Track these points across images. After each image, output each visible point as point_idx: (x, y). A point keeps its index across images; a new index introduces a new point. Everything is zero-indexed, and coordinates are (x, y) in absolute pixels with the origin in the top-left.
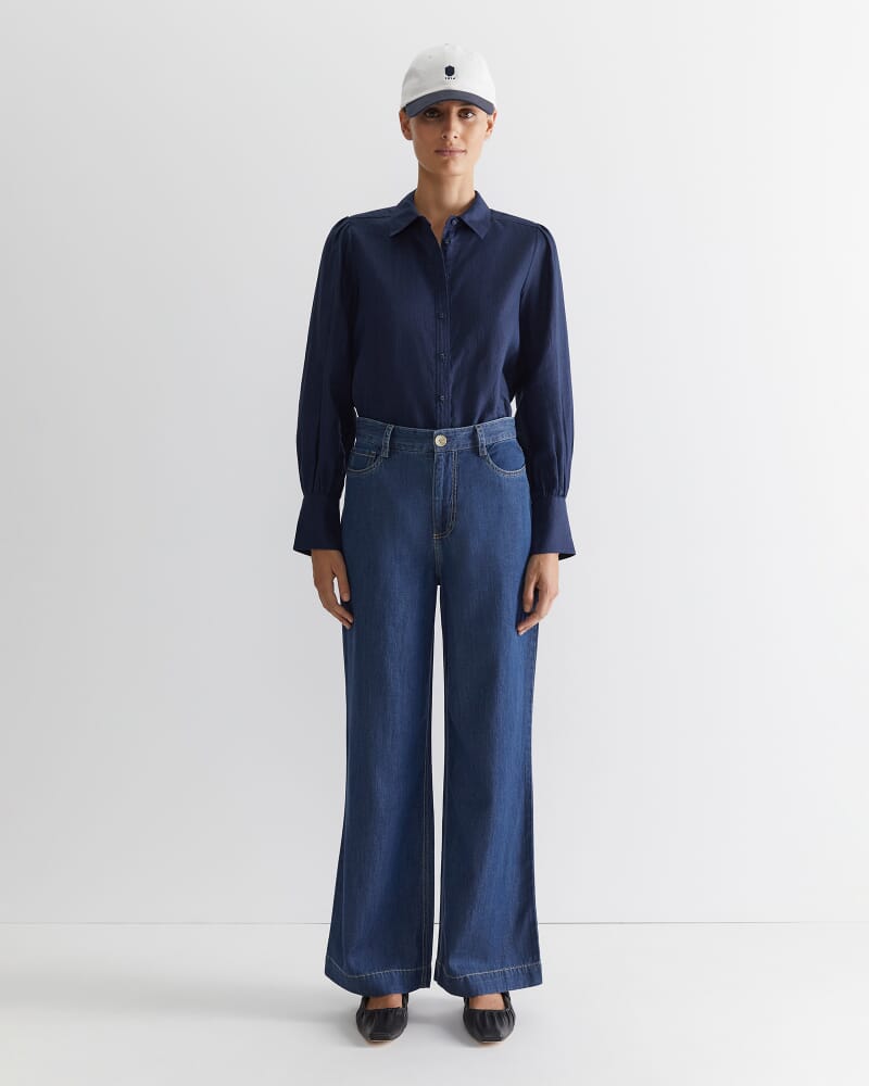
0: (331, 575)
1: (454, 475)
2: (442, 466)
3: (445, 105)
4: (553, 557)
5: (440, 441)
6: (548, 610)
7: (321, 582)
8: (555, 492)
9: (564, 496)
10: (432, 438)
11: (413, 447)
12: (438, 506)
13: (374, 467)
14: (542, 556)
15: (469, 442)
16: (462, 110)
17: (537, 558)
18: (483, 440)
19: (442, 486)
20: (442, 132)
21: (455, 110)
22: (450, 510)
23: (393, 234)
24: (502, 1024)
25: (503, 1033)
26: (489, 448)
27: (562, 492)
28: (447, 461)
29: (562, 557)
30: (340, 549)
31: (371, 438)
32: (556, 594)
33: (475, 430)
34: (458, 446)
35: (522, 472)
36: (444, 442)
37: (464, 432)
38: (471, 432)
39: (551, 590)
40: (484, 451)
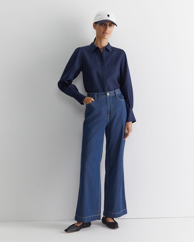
2: (109, 100)
3: (106, 23)
4: (131, 122)
5: (108, 94)
9: (132, 109)
10: (106, 94)
11: (102, 97)
12: (109, 109)
14: (128, 122)
15: (114, 94)
16: (109, 25)
17: (127, 123)
19: (109, 104)
20: (105, 29)
21: (108, 24)
23: (91, 51)
29: (133, 122)
31: (92, 96)
33: (115, 91)
34: (112, 95)
35: (124, 100)
36: (109, 95)
37: (112, 92)
38: (114, 92)
39: (130, 130)
40: (117, 96)
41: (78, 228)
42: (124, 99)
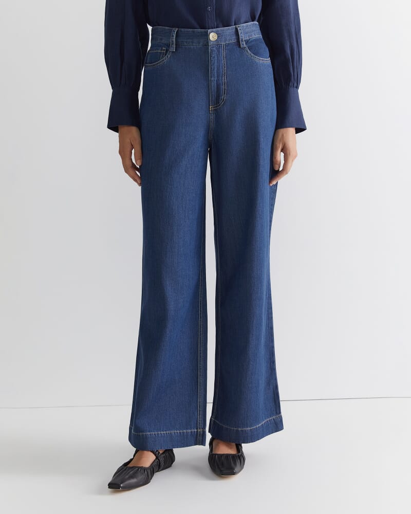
0: (130, 146)
1: (223, 62)
2: (215, 54)
4: (292, 130)
5: (213, 36)
6: (291, 166)
7: (124, 152)
8: (290, 84)
9: (297, 87)
10: (207, 35)
11: (192, 42)
12: (214, 85)
13: (165, 59)
14: (285, 129)
15: (234, 37)
17: (281, 131)
18: (243, 37)
19: (216, 69)
22: (223, 87)
24: (235, 464)
25: (236, 470)
26: (247, 42)
27: (295, 84)
28: (219, 51)
29: (298, 131)
30: (139, 125)
31: (161, 39)
32: (296, 156)
33: (236, 29)
34: (225, 40)
35: (270, 62)
36: (216, 38)
37: (230, 30)
38: (234, 30)
39: (292, 153)
40: (244, 44)
41: (148, 476)
42: (270, 56)
